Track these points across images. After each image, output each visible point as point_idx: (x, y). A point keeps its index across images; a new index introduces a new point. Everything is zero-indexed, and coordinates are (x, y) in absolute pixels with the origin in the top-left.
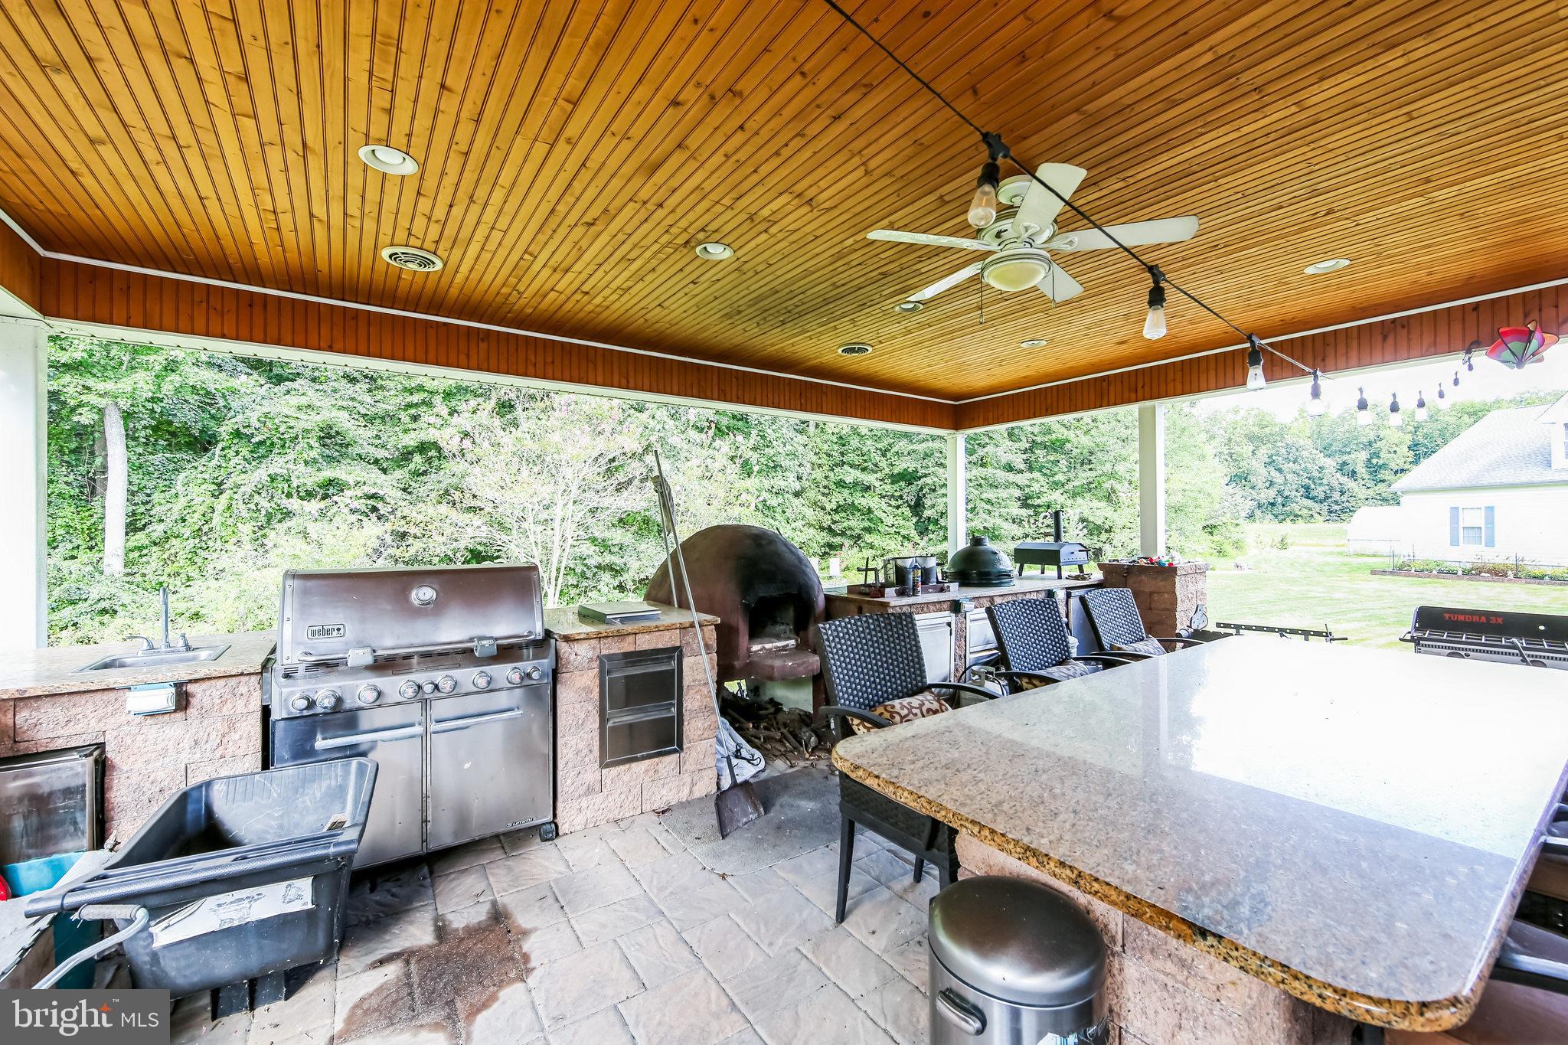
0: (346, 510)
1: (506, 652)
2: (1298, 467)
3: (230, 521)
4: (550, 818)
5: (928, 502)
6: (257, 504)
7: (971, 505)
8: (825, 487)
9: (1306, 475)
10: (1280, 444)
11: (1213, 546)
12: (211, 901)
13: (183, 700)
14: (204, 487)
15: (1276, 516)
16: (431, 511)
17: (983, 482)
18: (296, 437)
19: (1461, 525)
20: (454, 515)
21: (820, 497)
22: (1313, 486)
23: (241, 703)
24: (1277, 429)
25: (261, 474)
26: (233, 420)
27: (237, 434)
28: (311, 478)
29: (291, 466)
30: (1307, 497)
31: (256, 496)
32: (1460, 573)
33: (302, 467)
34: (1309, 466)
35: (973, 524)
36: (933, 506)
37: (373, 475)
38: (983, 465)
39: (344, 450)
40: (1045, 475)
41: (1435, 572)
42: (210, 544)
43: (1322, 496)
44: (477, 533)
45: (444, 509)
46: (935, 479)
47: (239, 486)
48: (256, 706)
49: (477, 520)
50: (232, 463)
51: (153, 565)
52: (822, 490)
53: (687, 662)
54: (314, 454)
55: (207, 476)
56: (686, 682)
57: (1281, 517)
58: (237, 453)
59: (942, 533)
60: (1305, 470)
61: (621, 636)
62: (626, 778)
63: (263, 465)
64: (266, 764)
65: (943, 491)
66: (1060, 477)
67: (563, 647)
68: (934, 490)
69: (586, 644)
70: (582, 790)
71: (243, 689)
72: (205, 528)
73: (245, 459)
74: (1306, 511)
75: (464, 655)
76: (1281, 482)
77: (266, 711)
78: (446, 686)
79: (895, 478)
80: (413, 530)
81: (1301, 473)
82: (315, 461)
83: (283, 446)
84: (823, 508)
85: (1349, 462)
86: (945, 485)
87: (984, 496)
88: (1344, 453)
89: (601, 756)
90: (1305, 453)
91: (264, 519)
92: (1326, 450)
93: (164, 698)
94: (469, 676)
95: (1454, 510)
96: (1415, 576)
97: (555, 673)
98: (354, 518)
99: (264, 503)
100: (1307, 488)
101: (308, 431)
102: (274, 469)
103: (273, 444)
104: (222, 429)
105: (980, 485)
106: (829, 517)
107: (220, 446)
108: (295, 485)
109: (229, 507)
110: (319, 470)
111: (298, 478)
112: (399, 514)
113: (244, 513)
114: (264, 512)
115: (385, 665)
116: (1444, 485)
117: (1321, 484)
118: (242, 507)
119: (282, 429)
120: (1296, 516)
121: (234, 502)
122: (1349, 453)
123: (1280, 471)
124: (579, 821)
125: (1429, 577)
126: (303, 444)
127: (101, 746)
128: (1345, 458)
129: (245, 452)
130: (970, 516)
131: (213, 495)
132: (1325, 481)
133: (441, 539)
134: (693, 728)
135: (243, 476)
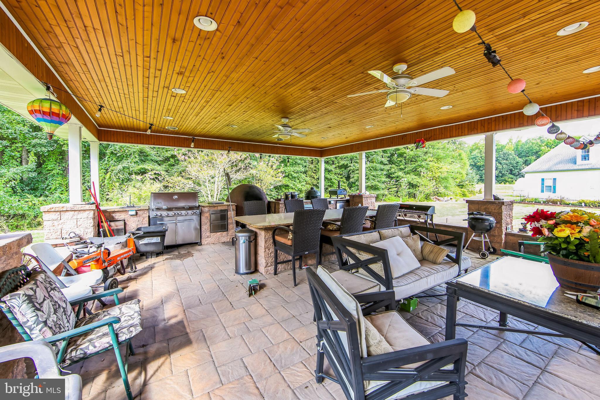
0: (149, 179)
1: (191, 208)
2: (508, 162)
3: (110, 182)
4: (200, 241)
5: (351, 176)
6: (119, 177)
7: (367, 177)
8: (315, 170)
9: (511, 165)
10: (501, 153)
11: (461, 192)
12: (147, 238)
13: (137, 214)
14: (102, 171)
15: (498, 181)
16: (175, 179)
17: (372, 169)
18: (131, 154)
19: (545, 185)
20: (183, 180)
21: (313, 174)
22: (513, 169)
23: (145, 215)
24: (500, 147)
25: (120, 167)
26: (111, 149)
27: (112, 153)
28: (137, 168)
29: (130, 164)
30: (511, 174)
31: (119, 174)
32: (542, 203)
33: (133, 164)
34: (512, 162)
35: (368, 184)
36: (353, 177)
37: (156, 166)
38: (373, 162)
39: (146, 158)
40: (397, 165)
41: (533, 202)
42: (104, 189)
43: (517, 173)
44: (190, 186)
45: (180, 178)
46: (354, 167)
47: (113, 171)
48: (147, 215)
49: (191, 182)
50: (111, 163)
51: (87, 196)
52: (313, 171)
53: (229, 213)
54: (137, 160)
55: (103, 167)
56: (229, 217)
57: (500, 182)
58: (112, 159)
59: (356, 187)
60: (511, 163)
61: (215, 207)
62: (216, 235)
63: (120, 164)
64: (149, 225)
65: (357, 172)
66: (402, 167)
67: (202, 208)
68: (354, 172)
69: (207, 208)
70: (206, 237)
71: (145, 212)
72: (103, 185)
73: (115, 162)
74: (510, 179)
75: (183, 208)
76: (501, 168)
77: (149, 216)
78: (180, 213)
79: (340, 167)
80: (170, 185)
81: (509, 164)
82: (137, 162)
83: (127, 157)
84: (314, 178)
85: (529, 160)
86: (358, 170)
87: (372, 174)
88: (526, 156)
89: (210, 230)
90: (511, 157)
91: (121, 181)
92: (520, 155)
93: (134, 213)
94: (183, 212)
95: (543, 180)
96: (527, 204)
97: (201, 213)
98: (152, 181)
99: (121, 176)
100: (511, 170)
101: (134, 152)
102: (125, 165)
103: (123, 156)
104: (107, 151)
105: (371, 170)
106: (316, 181)
107: (107, 157)
108: (131, 170)
109: (110, 177)
110: (139, 165)
111: (132, 168)
112: (166, 180)
113: (115, 180)
114: (121, 179)
115: (169, 209)
116: (539, 170)
117: (517, 169)
118: (114, 177)
119: (126, 151)
120: (506, 181)
121: (112, 176)
122: (529, 156)
123: (501, 163)
124: (206, 242)
125: (532, 204)
126: (133, 156)
127: (125, 220)
128: (527, 158)
129: (114, 159)
130: (367, 181)
131: (105, 174)
132: (518, 168)
133: (179, 188)
134: (230, 226)
135: (114, 167)
